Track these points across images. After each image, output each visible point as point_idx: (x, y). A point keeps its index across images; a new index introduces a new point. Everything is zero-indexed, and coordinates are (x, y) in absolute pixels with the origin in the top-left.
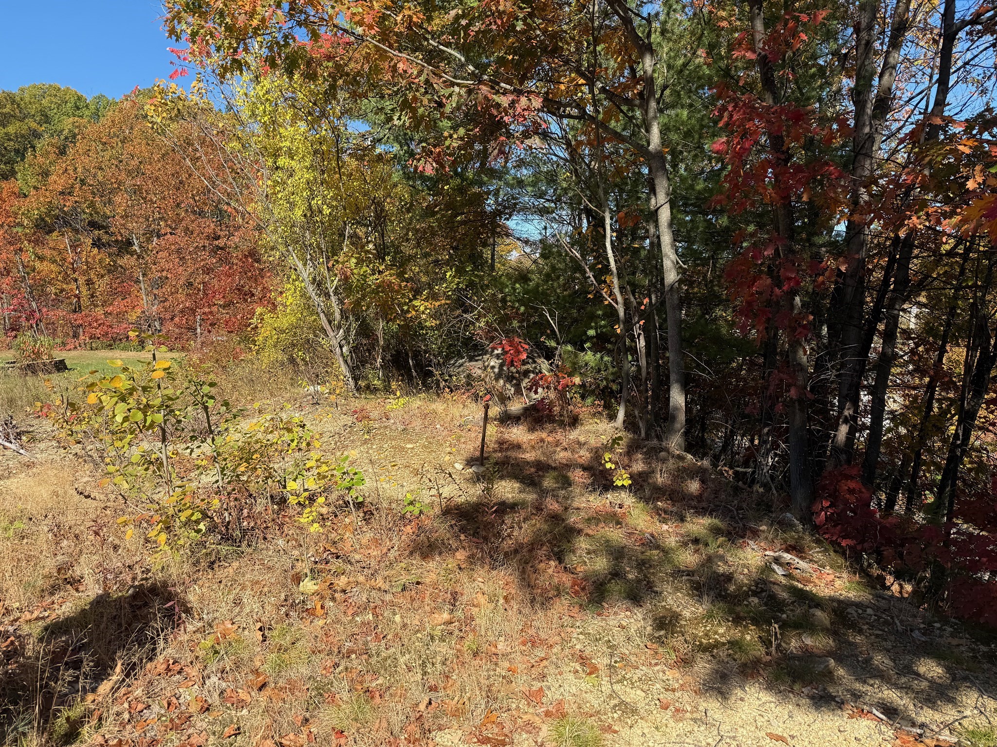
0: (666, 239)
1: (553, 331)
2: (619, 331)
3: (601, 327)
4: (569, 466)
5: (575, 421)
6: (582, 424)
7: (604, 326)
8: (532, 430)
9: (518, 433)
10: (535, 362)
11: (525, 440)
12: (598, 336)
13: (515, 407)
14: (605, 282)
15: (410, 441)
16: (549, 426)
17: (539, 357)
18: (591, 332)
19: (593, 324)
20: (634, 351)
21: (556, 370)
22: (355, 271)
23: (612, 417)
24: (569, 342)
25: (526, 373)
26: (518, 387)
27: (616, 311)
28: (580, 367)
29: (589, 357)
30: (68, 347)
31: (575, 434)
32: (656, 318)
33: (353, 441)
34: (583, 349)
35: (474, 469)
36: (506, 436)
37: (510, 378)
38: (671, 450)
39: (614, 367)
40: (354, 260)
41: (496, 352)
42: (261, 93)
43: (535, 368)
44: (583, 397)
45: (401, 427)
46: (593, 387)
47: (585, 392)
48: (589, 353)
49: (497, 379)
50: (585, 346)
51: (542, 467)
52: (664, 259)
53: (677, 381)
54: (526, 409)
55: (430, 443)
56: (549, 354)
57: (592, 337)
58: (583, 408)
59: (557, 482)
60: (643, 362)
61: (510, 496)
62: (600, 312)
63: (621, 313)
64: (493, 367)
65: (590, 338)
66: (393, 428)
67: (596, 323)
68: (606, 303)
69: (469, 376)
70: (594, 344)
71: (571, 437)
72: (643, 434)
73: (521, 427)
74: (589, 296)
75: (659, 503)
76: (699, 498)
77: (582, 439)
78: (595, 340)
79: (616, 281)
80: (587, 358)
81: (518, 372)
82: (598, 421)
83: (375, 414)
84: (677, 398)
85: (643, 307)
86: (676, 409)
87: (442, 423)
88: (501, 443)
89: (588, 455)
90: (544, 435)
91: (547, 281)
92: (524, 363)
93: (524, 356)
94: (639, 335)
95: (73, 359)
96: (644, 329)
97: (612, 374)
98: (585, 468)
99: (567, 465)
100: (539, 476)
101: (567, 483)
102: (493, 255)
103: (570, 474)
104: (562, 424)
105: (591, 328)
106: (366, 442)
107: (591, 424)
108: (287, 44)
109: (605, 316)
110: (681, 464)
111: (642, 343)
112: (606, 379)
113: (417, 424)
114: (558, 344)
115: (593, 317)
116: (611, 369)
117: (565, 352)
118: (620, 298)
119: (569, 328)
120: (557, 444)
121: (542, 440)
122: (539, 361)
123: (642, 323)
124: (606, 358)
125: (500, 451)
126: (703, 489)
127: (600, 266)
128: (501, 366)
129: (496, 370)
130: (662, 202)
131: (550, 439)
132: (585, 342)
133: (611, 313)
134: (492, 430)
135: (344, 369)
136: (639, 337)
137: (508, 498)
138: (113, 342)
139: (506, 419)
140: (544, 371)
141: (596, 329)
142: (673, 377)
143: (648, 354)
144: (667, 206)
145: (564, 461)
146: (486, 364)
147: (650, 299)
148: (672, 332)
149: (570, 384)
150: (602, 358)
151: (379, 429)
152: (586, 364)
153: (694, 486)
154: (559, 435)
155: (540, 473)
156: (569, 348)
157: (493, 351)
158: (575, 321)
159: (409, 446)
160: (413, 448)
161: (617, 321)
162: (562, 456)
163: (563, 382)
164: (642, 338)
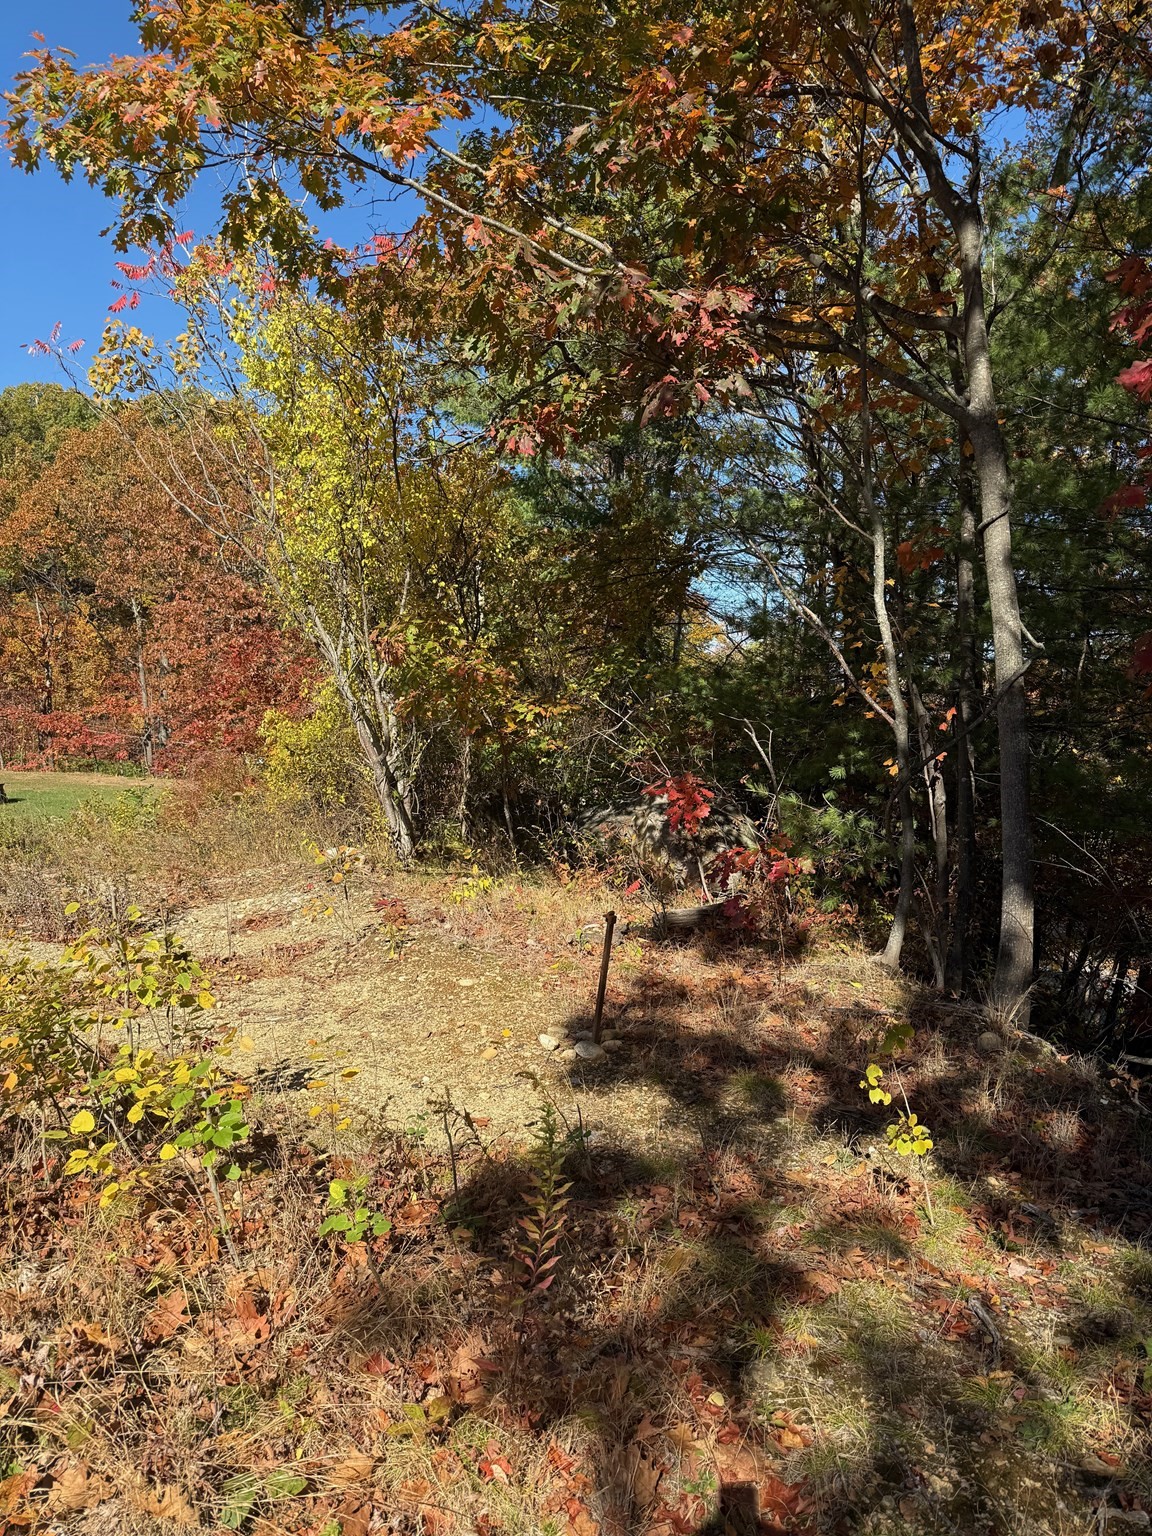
0: (1000, 585)
1: (763, 765)
2: (894, 771)
3: (857, 762)
4: (781, 1055)
5: (797, 946)
6: (814, 954)
7: (863, 761)
8: (711, 958)
9: (684, 965)
10: (729, 822)
11: (696, 981)
12: (849, 779)
13: (685, 906)
14: (869, 675)
15: (469, 972)
16: (748, 951)
17: (737, 812)
18: (838, 772)
19: (841, 757)
20: (923, 811)
21: (770, 841)
22: (413, 648)
23: (878, 944)
24: (795, 788)
25: (711, 842)
26: (693, 868)
27: (891, 731)
28: (815, 837)
29: (831, 818)
30: (29, 765)
31: (798, 975)
32: (971, 748)
33: (367, 963)
34: (819, 803)
35: (578, 1049)
36: (660, 970)
37: (678, 851)
38: (1006, 1027)
39: (880, 840)
40: (413, 630)
41: (658, 800)
42: (271, 341)
43: (729, 833)
44: (818, 894)
45: (459, 939)
46: (837, 875)
47: (821, 884)
48: (832, 810)
49: (656, 851)
50: (825, 796)
51: (725, 1053)
52: (996, 629)
53: (1017, 881)
54: (704, 915)
55: (506, 978)
56: (756, 809)
57: (840, 781)
58: (816, 916)
59: (753, 1099)
60: (940, 832)
61: (643, 1133)
62: (855, 735)
63: (902, 734)
64: (652, 828)
65: (833, 783)
66: (445, 940)
67: (847, 755)
68: (870, 715)
69: (614, 841)
70: (840, 793)
71: (792, 981)
72: (940, 984)
73: (690, 952)
74: (836, 702)
75: (992, 1180)
76: (1082, 1159)
77: (813, 986)
78: (844, 786)
79: (891, 671)
80: (826, 820)
81: (696, 839)
82: (847, 948)
83: (416, 910)
84: (1018, 915)
85: (943, 727)
86: (1013, 936)
87: (540, 933)
88: (646, 983)
89: (824, 1027)
90: (736, 971)
91: (760, 678)
92: (707, 823)
93: (704, 812)
94: (934, 780)
95: (28, 784)
96: (944, 768)
97: (877, 853)
98: (818, 1066)
99: (778, 1051)
100: (716, 1079)
101: (773, 1102)
102: (678, 642)
103: (783, 1079)
104: (771, 948)
105: (838, 763)
106: (389, 966)
107: (832, 953)
108: (265, 203)
109: (864, 743)
110: (1030, 1065)
111: (939, 797)
112: (864, 862)
113: (491, 934)
114: (772, 790)
115: (841, 743)
116: (874, 844)
117: (784, 807)
118: (898, 704)
119: (795, 762)
120: (762, 993)
121: (730, 983)
122: (738, 819)
123: (940, 758)
124: (865, 823)
125: (642, 1005)
126: (1089, 1137)
127: (860, 644)
128: (666, 825)
129: (657, 834)
130: (995, 514)
131: (748, 981)
132: (826, 789)
133: (879, 736)
134: (631, 955)
135: (392, 820)
136: (933, 784)
137: (637, 1141)
138: (94, 759)
139: (666, 932)
140: (745, 839)
141: (847, 767)
142: (1008, 871)
143: (950, 817)
144: (1004, 521)
145: (773, 1039)
146: (640, 822)
147: (959, 710)
148: (1008, 775)
149: (791, 871)
150: (857, 821)
151: (419, 941)
152: (826, 832)
153: (1064, 1128)
154: (766, 975)
155: (719, 1072)
156: (793, 799)
157: (652, 799)
158: (806, 750)
159: (466, 982)
160: (471, 988)
161: (892, 749)
162: (768, 1024)
163: (777, 866)
164: (939, 786)
